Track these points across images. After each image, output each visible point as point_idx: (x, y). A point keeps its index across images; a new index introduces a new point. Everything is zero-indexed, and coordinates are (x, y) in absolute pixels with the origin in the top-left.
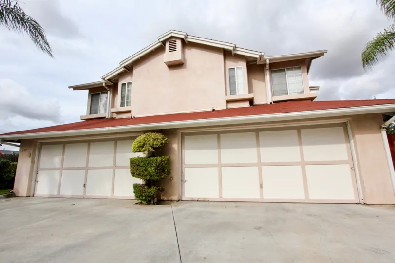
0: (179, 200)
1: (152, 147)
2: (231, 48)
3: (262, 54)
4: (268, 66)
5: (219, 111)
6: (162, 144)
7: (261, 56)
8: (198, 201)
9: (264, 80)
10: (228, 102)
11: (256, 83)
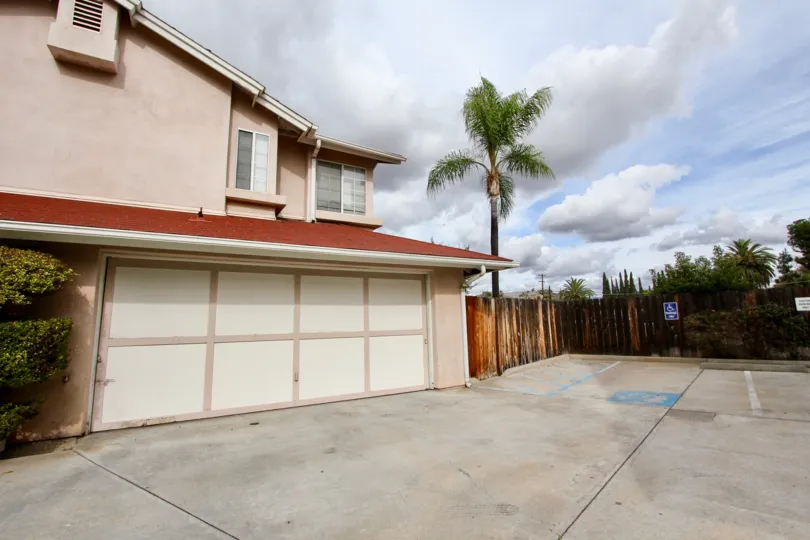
0: (83, 435)
1: (22, 292)
2: (256, 92)
3: (314, 127)
4: (316, 152)
5: (213, 218)
6: (56, 282)
7: (310, 129)
8: (144, 426)
9: (304, 175)
10: (230, 201)
11: (291, 178)
